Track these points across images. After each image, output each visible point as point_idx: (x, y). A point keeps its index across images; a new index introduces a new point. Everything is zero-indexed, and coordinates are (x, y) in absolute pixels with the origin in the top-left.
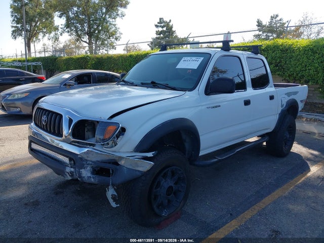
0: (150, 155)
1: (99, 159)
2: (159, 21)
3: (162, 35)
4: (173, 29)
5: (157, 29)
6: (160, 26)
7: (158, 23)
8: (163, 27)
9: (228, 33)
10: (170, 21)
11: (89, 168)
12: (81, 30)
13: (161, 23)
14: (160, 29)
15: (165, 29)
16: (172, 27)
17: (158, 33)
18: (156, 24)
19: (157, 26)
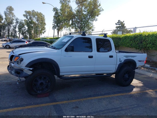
0: (31, 69)
1: (17, 68)
2: (118, 22)
3: (119, 29)
4: (125, 26)
5: (117, 26)
6: (118, 24)
7: (117, 23)
8: (119, 25)
9: (135, 28)
10: (124, 21)
11: (14, 71)
12: (77, 26)
13: (119, 23)
14: (118, 26)
15: (120, 25)
16: (124, 25)
17: (117, 27)
18: (116, 23)
19: (116, 24)
